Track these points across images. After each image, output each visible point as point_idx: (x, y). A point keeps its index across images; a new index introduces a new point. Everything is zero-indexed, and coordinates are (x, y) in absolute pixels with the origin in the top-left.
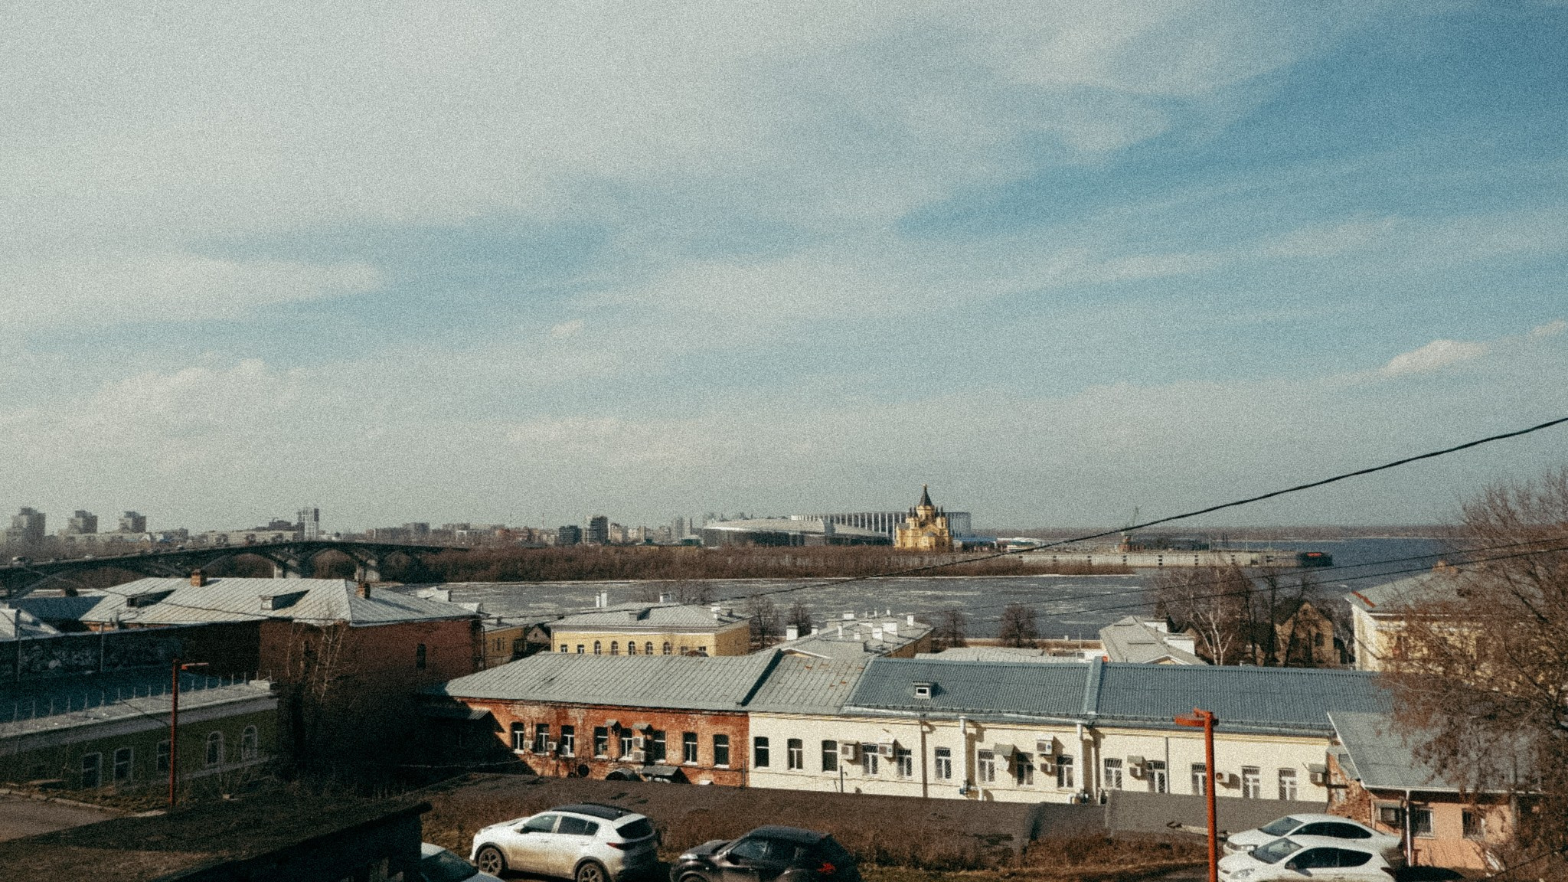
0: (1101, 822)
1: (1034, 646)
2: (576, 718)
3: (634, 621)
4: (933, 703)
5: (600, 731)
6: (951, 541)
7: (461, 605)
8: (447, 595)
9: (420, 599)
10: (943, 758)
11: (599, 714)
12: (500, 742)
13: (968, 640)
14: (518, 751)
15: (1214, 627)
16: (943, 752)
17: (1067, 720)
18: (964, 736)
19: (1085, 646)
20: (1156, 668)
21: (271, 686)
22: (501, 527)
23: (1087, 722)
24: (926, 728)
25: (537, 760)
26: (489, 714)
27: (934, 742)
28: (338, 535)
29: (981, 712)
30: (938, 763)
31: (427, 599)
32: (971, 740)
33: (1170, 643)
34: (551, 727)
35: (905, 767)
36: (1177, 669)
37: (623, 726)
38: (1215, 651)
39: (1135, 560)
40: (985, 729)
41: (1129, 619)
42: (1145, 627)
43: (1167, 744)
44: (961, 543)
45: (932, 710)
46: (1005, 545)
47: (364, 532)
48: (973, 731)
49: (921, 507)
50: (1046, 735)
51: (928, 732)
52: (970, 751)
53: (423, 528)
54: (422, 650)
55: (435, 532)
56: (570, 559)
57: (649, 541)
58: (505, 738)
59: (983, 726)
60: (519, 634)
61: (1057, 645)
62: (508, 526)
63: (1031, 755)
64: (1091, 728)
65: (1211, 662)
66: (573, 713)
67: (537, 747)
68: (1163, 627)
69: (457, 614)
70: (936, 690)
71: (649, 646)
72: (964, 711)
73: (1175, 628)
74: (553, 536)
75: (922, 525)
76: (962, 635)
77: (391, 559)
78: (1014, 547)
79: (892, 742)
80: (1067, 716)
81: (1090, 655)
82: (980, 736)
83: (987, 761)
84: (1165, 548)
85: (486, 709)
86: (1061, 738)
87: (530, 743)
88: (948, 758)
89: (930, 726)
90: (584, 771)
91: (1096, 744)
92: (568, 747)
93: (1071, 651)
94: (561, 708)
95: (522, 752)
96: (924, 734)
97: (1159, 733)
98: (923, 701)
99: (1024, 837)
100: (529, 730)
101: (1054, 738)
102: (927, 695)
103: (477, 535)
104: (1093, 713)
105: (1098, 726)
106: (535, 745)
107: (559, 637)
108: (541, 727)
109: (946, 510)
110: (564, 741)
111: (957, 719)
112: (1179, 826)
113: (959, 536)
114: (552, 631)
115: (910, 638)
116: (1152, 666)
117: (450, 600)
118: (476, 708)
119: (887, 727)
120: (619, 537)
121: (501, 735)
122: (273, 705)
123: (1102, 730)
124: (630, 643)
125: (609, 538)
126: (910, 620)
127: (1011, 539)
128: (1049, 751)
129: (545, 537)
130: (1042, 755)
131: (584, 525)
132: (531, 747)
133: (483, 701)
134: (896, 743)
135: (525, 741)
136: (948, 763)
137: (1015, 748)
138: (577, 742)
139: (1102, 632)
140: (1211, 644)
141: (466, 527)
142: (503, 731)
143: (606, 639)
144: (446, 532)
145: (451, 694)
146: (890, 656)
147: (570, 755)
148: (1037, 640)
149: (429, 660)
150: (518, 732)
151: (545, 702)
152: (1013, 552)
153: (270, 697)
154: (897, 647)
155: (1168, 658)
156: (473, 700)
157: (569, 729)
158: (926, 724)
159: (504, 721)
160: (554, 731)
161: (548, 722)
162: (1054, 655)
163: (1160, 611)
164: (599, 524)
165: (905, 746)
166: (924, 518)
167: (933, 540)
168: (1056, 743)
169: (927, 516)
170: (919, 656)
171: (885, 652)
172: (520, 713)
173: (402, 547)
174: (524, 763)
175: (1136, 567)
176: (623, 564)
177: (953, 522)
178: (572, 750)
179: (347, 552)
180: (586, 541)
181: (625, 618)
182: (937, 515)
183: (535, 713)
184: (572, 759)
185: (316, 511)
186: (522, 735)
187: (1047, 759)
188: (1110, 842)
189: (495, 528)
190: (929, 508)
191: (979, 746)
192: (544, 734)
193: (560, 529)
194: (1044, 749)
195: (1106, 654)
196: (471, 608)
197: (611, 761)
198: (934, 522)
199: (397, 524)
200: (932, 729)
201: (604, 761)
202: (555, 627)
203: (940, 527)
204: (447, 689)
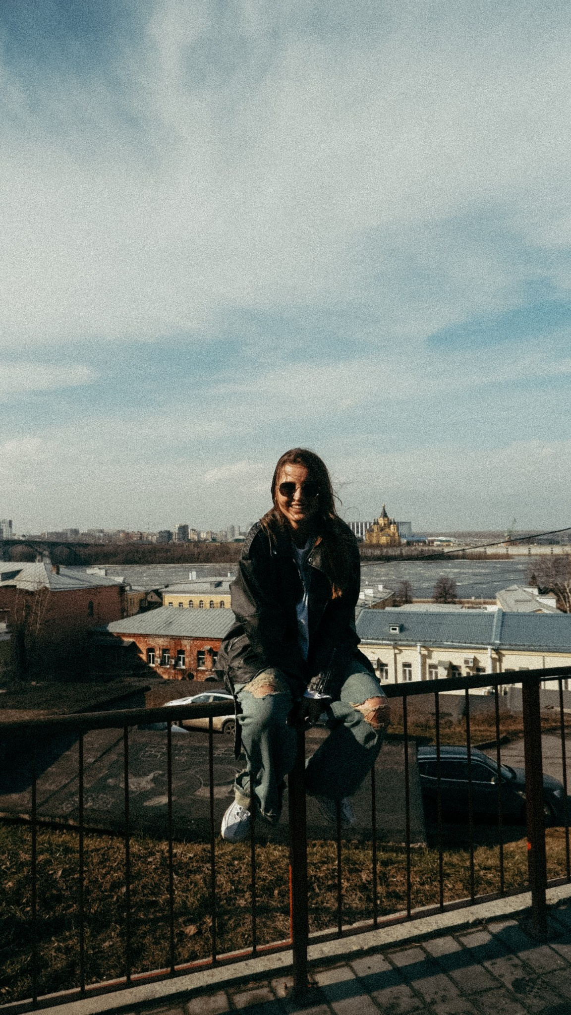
0: (506, 705)
1: (454, 603)
2: (186, 646)
3: (213, 588)
4: (402, 636)
5: (200, 653)
6: (399, 539)
7: (112, 578)
8: (104, 572)
9: (89, 574)
10: (407, 669)
11: (198, 643)
12: (140, 659)
13: (414, 600)
14: (152, 665)
15: (568, 591)
16: (407, 665)
17: (483, 646)
18: (419, 656)
19: (485, 603)
20: (533, 615)
21: (7, 626)
22: (124, 532)
23: (494, 647)
24: (397, 651)
25: (162, 670)
26: (134, 643)
27: (401, 659)
28: (24, 536)
29: (430, 641)
30: (404, 671)
31: (92, 574)
32: (424, 658)
33: (541, 600)
34: (171, 651)
35: (384, 674)
36: (546, 615)
37: (214, 650)
38: (568, 605)
39: (513, 550)
40: (432, 651)
41: (515, 587)
42: (525, 591)
43: (544, 660)
44: (405, 541)
45: (400, 640)
46: (433, 542)
47: (39, 534)
48: (426, 652)
49: (382, 519)
50: (470, 655)
51: (398, 654)
52: (423, 664)
53: (76, 532)
54: (91, 606)
55: (83, 534)
56: (167, 551)
57: (214, 540)
58: (144, 657)
59: (431, 649)
60: (142, 596)
61: (468, 603)
62: (127, 531)
63: (460, 667)
64: (497, 650)
65: (565, 612)
66: (184, 642)
67: (163, 663)
68: (536, 591)
69: (111, 584)
70: (402, 629)
71: (222, 603)
72: (420, 641)
73: (543, 592)
74: (155, 537)
75: (382, 530)
76: (410, 597)
77: (58, 550)
78: (439, 543)
79: (376, 659)
80: (482, 644)
81: (491, 609)
82: (430, 657)
83: (434, 670)
84: (533, 543)
85: (132, 640)
86: (479, 657)
87: (159, 660)
88: (410, 669)
89: (399, 650)
90: (191, 676)
91: (500, 660)
92: (181, 662)
93: (477, 606)
94: (177, 639)
95: (154, 665)
96: (395, 654)
97: (538, 654)
98: (395, 635)
99: (459, 714)
100: (158, 653)
101: (475, 657)
102: (397, 631)
103: (109, 537)
104: (498, 642)
105: (502, 649)
106: (161, 661)
107: (167, 598)
108: (165, 651)
109: (396, 521)
110: (179, 659)
111: (415, 646)
112: (552, 708)
113: (404, 537)
114: (163, 594)
115: (381, 598)
116: (532, 614)
117: (106, 575)
118: (126, 639)
119: (374, 650)
120: (196, 538)
121: (141, 655)
122: (8, 637)
123: (503, 652)
124: (211, 602)
125: (189, 538)
126: (380, 588)
127: (436, 538)
128: (471, 665)
129: (150, 538)
130: (467, 667)
131: (174, 530)
132: (159, 662)
133: (130, 635)
134: (379, 660)
135: (156, 659)
136: (410, 672)
137: (451, 663)
138: (187, 660)
139: (497, 594)
140: (565, 602)
141: (102, 531)
142: (143, 653)
143: (196, 598)
144: (89, 534)
145: (110, 631)
146: (370, 609)
147: (183, 667)
148: (457, 600)
149: (95, 611)
150: (151, 654)
151: (167, 636)
152: (439, 546)
153: (7, 633)
154: (373, 604)
155: (540, 610)
156: (124, 635)
157: (182, 652)
158: (397, 649)
159: (143, 647)
160: (172, 653)
161: (169, 647)
162: (468, 608)
163: (533, 582)
164: (184, 529)
165: (384, 661)
166: (383, 525)
167: (389, 538)
168: (475, 660)
169: (385, 524)
170: (388, 609)
171: (367, 606)
172: (152, 642)
173: (63, 544)
174: (155, 672)
175: (515, 555)
176: (199, 554)
177: (400, 528)
178: (184, 664)
179: (30, 546)
180: (175, 539)
181: (207, 586)
182: (391, 523)
183: (161, 642)
184: (184, 670)
185: (10, 522)
186: (153, 655)
187: (470, 670)
188: (512, 717)
189: (119, 532)
190: (386, 519)
191: (429, 662)
192: (167, 655)
193: (159, 533)
194: (468, 663)
195: (500, 607)
196: (119, 580)
197: (207, 671)
198: (389, 527)
199: (60, 530)
200: (401, 651)
201: (203, 670)
202: (165, 592)
203: (393, 531)
204: (108, 628)
